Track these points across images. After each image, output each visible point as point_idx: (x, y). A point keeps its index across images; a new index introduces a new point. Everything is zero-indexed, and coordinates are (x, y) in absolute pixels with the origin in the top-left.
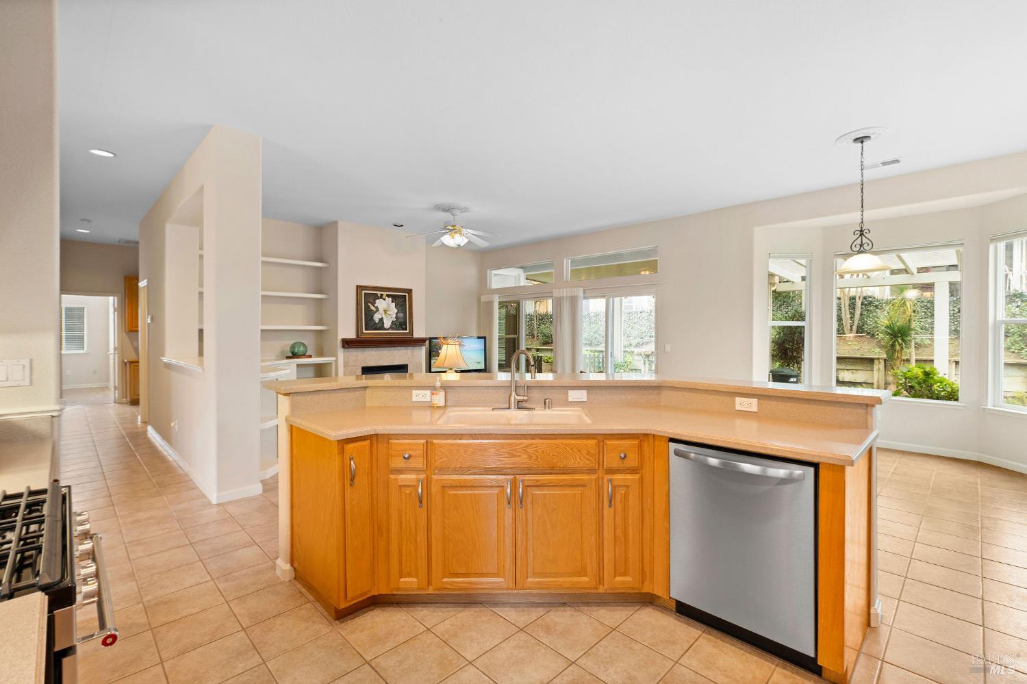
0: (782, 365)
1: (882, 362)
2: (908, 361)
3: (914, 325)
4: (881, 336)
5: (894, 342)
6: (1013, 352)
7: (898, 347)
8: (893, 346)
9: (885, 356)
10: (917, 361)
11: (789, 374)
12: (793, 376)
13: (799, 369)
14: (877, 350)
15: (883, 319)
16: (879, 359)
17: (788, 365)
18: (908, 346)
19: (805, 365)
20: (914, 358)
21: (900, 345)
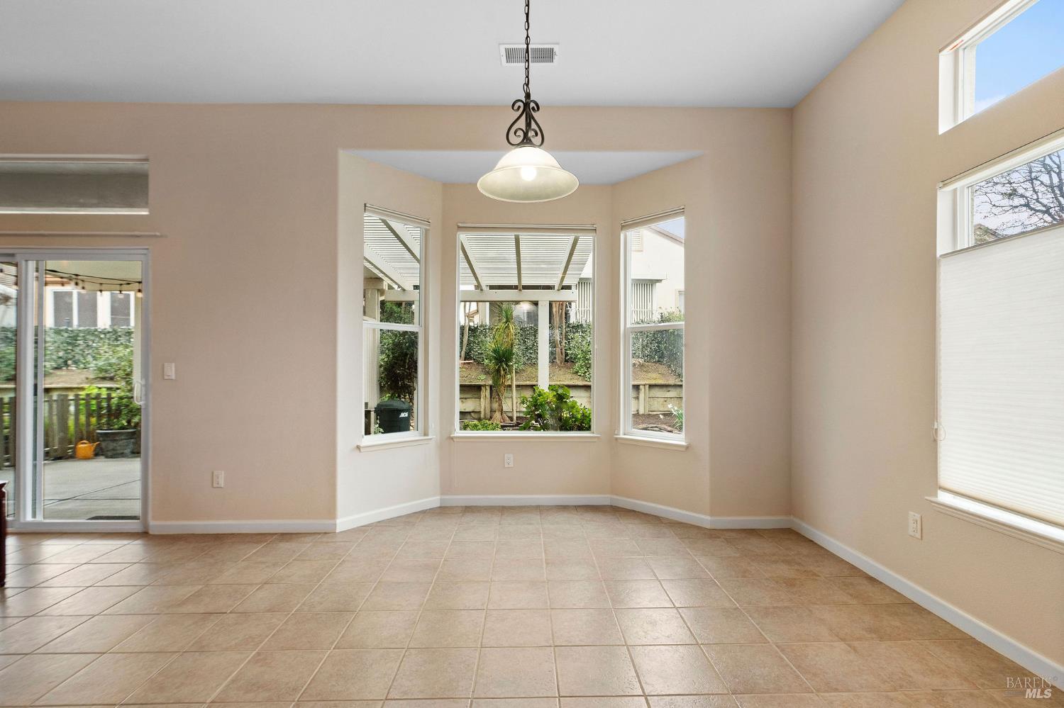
0: (392, 397)
1: (488, 388)
2: (510, 386)
3: (515, 350)
4: (486, 362)
5: (499, 367)
6: (580, 376)
7: (502, 372)
8: (498, 371)
9: (490, 382)
10: (518, 386)
11: (399, 408)
12: (403, 411)
13: (411, 400)
14: (483, 377)
15: (489, 344)
16: (485, 386)
17: (399, 396)
18: (511, 372)
19: (419, 395)
20: (515, 383)
21: (504, 370)
